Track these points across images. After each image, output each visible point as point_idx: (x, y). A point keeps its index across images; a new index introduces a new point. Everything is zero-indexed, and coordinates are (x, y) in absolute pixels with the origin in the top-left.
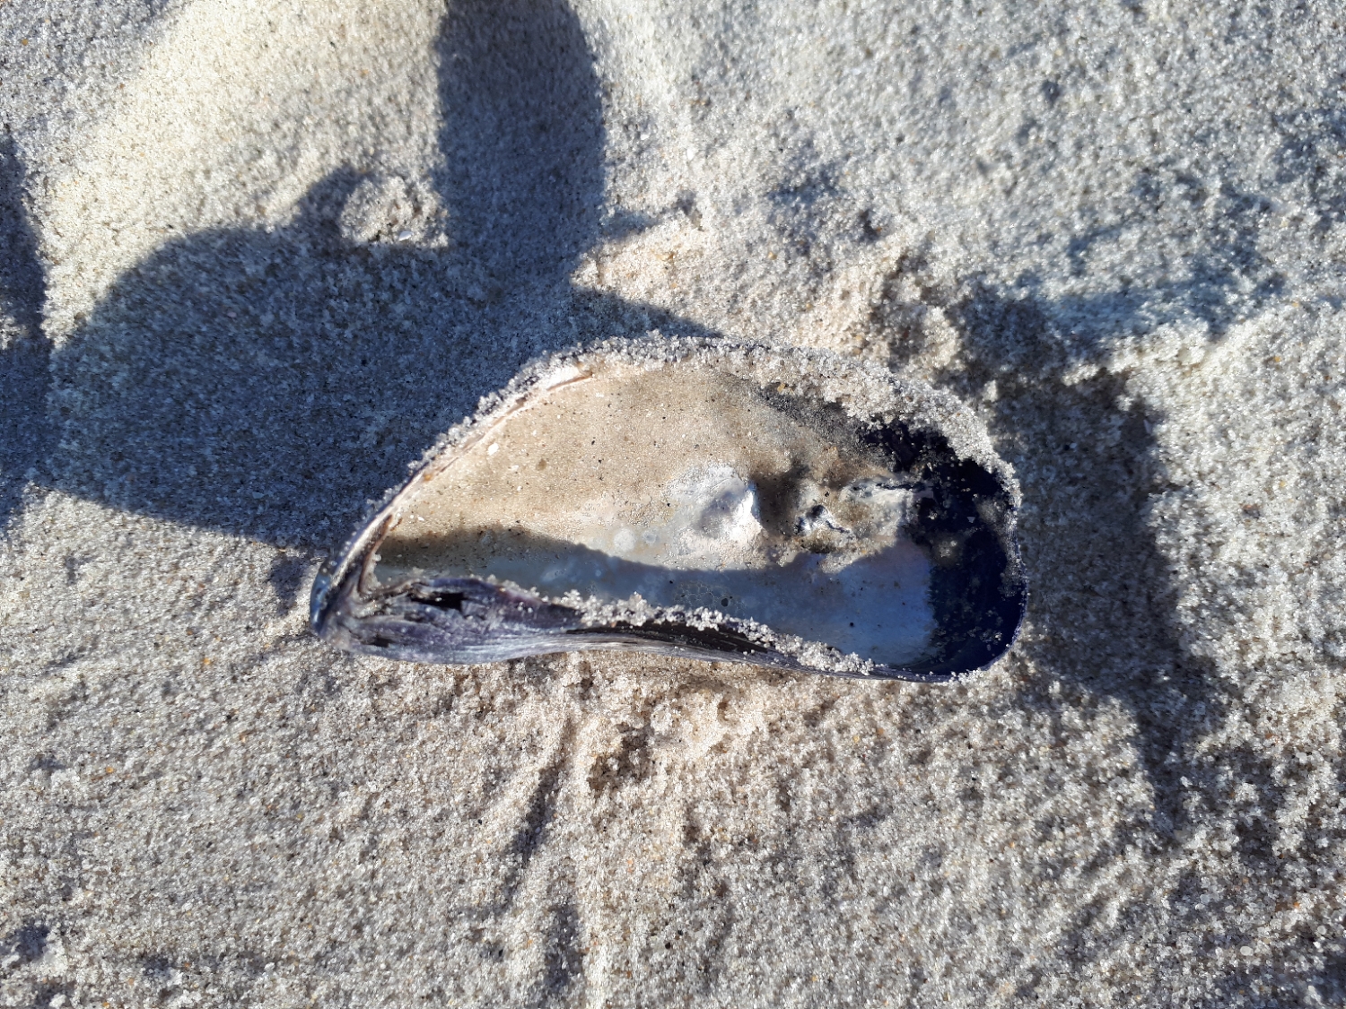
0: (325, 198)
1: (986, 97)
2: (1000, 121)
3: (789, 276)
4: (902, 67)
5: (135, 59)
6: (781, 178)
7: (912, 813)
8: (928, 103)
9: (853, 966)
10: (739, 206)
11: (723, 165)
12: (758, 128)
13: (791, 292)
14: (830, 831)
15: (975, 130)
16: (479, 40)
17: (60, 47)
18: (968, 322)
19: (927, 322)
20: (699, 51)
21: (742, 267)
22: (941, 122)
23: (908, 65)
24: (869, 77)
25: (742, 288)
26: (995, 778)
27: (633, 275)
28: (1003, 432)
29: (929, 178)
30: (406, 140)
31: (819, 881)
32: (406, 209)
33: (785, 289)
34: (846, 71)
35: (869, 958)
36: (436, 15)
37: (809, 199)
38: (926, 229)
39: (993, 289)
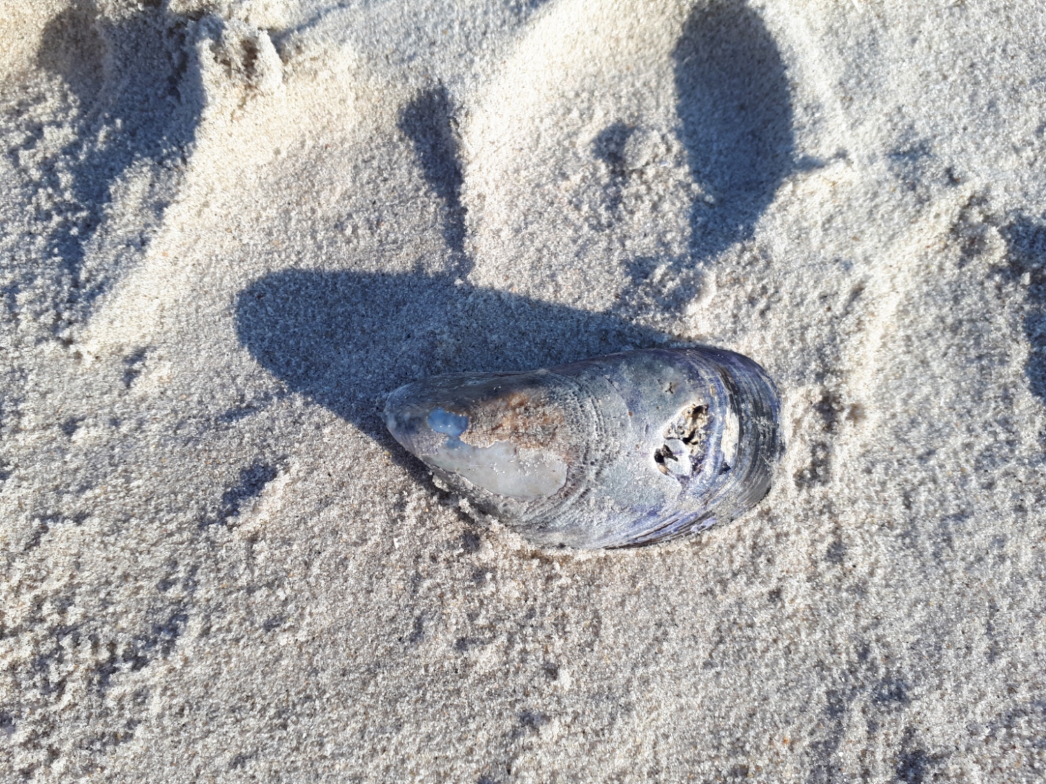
0: (609, 140)
1: (1017, 108)
2: (1026, 122)
3: (904, 202)
4: (965, 86)
5: (512, 47)
6: (894, 146)
7: (985, 516)
8: (982, 109)
9: (954, 598)
10: (872, 159)
11: (861, 135)
12: (881, 116)
13: (904, 211)
14: (936, 522)
15: (1011, 127)
16: (701, 53)
17: (467, 37)
18: (1013, 237)
19: (988, 235)
20: (843, 69)
21: (875, 195)
22: (990, 121)
23: (968, 86)
24: (946, 91)
25: (876, 206)
26: (1034, 501)
27: (812, 193)
28: (1033, 303)
29: (984, 153)
30: (657, 109)
31: (931, 550)
32: (663, 148)
33: (901, 209)
34: (931, 86)
35: (963, 595)
36: (675, 36)
37: (914, 159)
38: (985, 182)
39: (1029, 219)
